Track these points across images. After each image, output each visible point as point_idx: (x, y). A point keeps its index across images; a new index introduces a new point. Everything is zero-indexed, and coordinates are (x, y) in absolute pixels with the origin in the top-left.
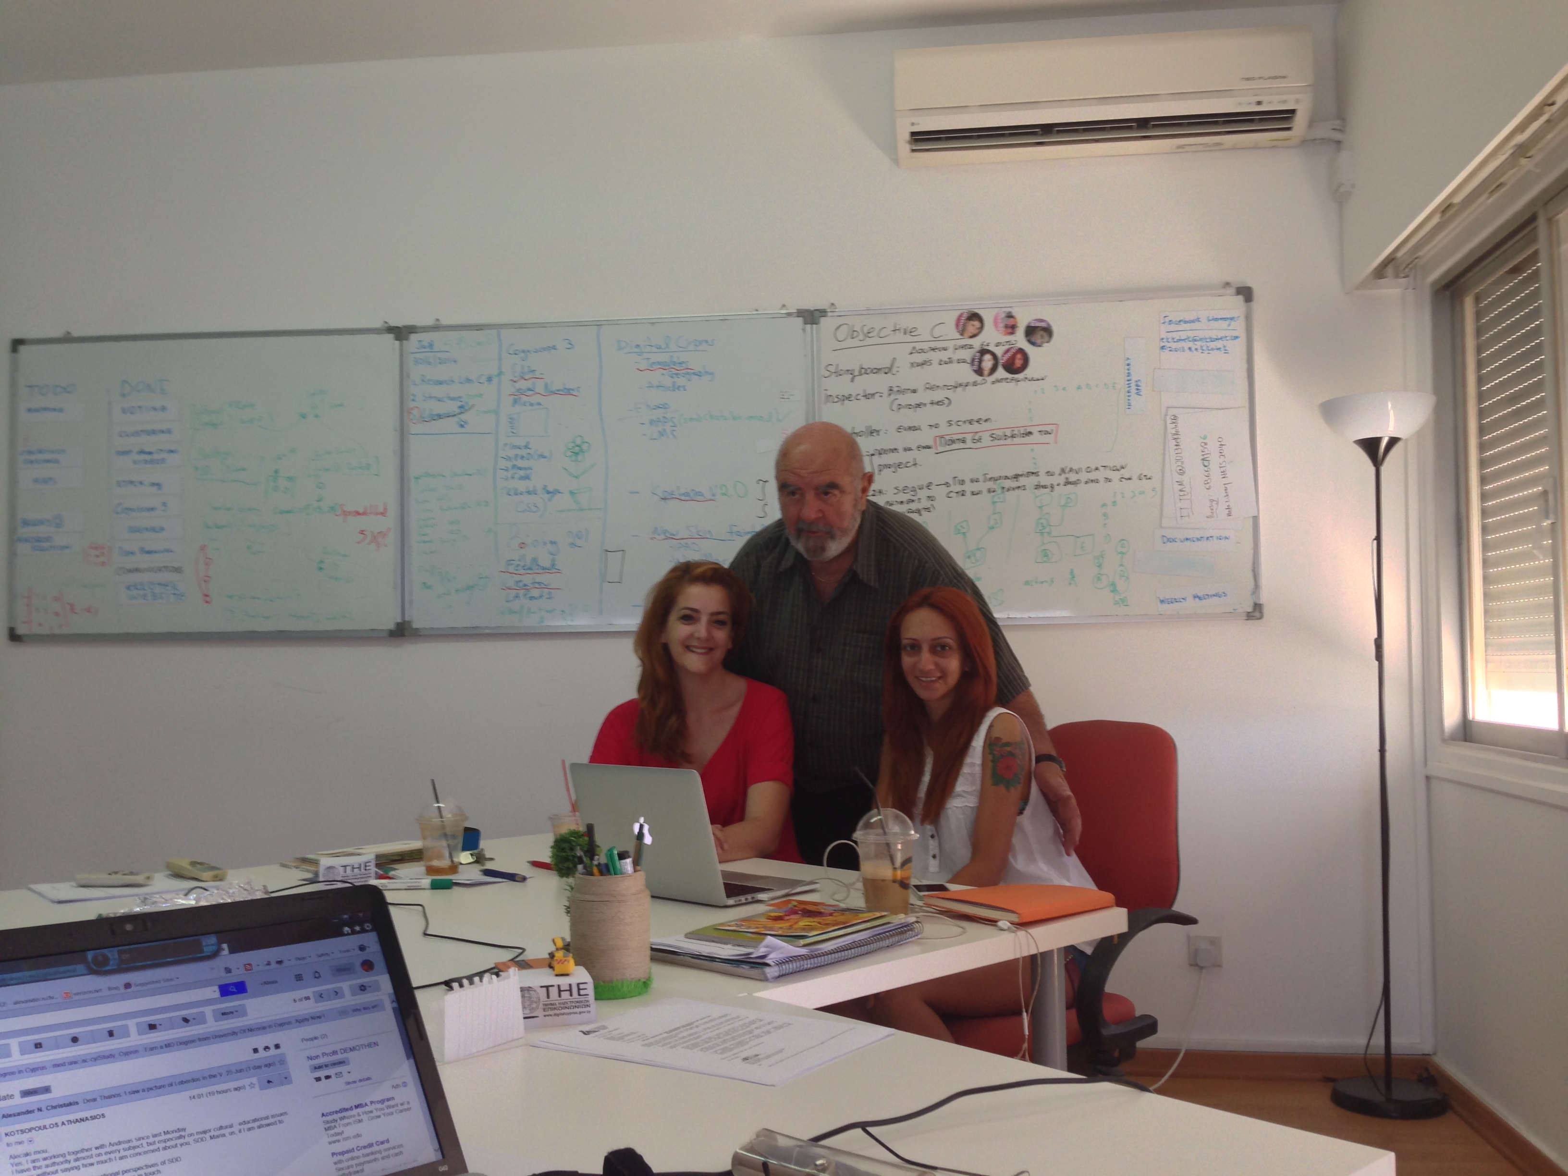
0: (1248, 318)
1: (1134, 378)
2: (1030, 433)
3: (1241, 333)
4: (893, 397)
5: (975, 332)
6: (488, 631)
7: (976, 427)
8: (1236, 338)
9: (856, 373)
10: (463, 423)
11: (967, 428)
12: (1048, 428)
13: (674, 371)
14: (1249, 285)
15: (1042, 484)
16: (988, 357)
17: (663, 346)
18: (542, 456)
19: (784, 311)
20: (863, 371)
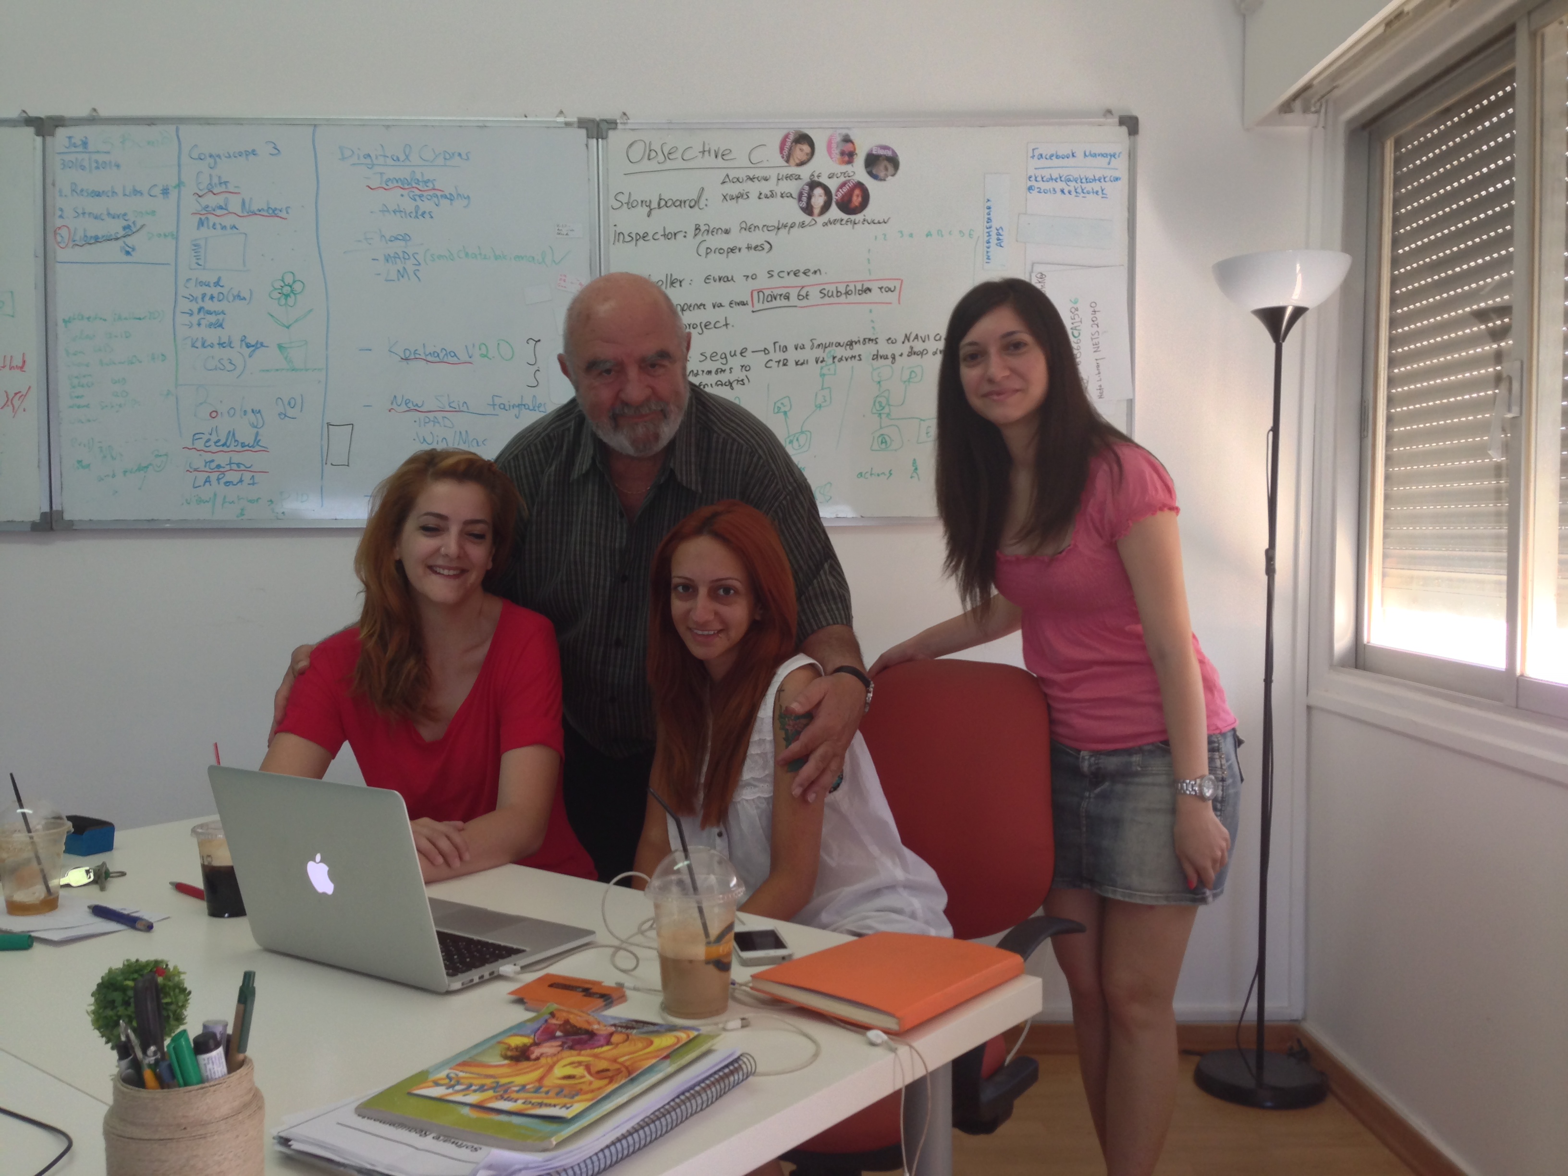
0: (1132, 156)
1: (995, 224)
2: (869, 290)
3: (1122, 172)
4: (699, 238)
5: (804, 158)
6: (168, 525)
7: (802, 280)
8: (1117, 179)
9: (654, 205)
10: (128, 249)
11: (792, 280)
12: (891, 285)
13: (418, 192)
14: (1135, 113)
15: (881, 353)
16: (818, 191)
17: (402, 157)
18: (239, 297)
19: (561, 119)
20: (663, 203)
